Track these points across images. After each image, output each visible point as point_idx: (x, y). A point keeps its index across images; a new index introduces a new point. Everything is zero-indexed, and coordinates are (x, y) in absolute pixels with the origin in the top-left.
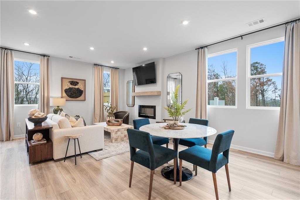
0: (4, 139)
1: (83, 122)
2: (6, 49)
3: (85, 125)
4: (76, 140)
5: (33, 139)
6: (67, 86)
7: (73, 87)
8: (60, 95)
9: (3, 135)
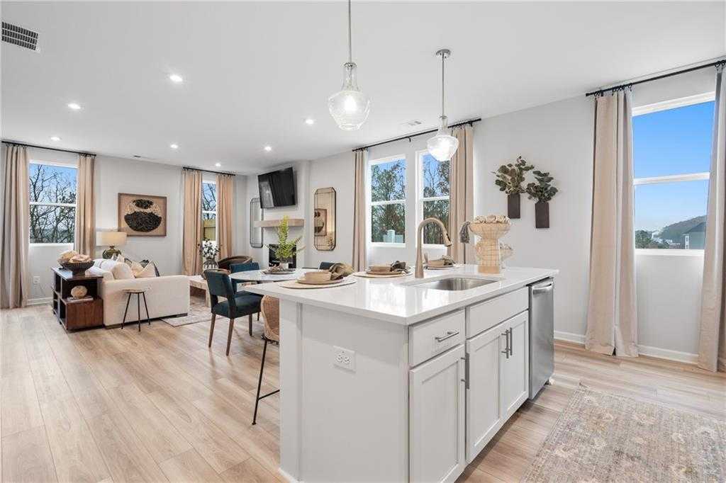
0: (11, 306)
1: (154, 271)
2: (14, 144)
3: (158, 275)
4: (141, 295)
5: (71, 296)
6: (130, 208)
7: (142, 210)
8: (116, 227)
9: (7, 298)
